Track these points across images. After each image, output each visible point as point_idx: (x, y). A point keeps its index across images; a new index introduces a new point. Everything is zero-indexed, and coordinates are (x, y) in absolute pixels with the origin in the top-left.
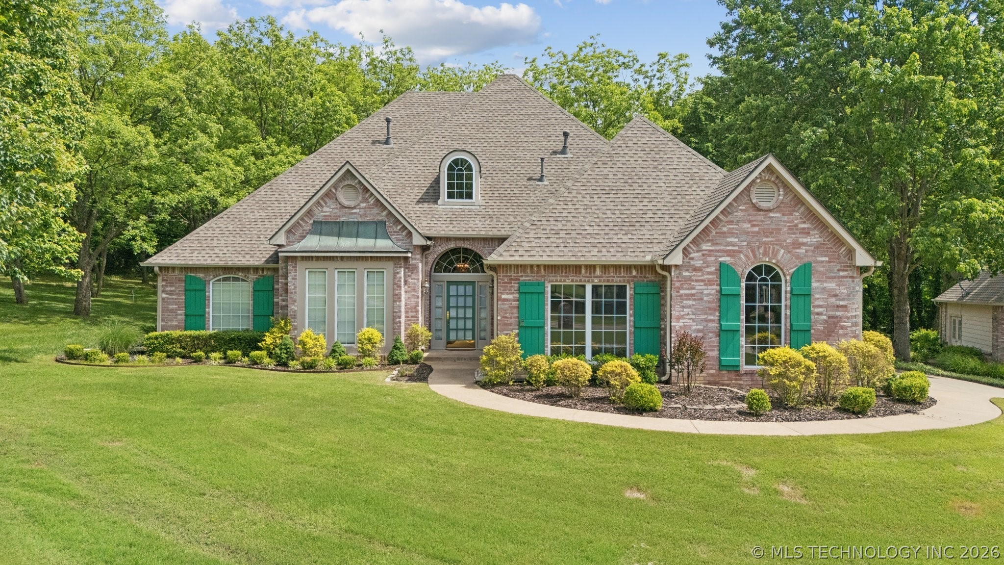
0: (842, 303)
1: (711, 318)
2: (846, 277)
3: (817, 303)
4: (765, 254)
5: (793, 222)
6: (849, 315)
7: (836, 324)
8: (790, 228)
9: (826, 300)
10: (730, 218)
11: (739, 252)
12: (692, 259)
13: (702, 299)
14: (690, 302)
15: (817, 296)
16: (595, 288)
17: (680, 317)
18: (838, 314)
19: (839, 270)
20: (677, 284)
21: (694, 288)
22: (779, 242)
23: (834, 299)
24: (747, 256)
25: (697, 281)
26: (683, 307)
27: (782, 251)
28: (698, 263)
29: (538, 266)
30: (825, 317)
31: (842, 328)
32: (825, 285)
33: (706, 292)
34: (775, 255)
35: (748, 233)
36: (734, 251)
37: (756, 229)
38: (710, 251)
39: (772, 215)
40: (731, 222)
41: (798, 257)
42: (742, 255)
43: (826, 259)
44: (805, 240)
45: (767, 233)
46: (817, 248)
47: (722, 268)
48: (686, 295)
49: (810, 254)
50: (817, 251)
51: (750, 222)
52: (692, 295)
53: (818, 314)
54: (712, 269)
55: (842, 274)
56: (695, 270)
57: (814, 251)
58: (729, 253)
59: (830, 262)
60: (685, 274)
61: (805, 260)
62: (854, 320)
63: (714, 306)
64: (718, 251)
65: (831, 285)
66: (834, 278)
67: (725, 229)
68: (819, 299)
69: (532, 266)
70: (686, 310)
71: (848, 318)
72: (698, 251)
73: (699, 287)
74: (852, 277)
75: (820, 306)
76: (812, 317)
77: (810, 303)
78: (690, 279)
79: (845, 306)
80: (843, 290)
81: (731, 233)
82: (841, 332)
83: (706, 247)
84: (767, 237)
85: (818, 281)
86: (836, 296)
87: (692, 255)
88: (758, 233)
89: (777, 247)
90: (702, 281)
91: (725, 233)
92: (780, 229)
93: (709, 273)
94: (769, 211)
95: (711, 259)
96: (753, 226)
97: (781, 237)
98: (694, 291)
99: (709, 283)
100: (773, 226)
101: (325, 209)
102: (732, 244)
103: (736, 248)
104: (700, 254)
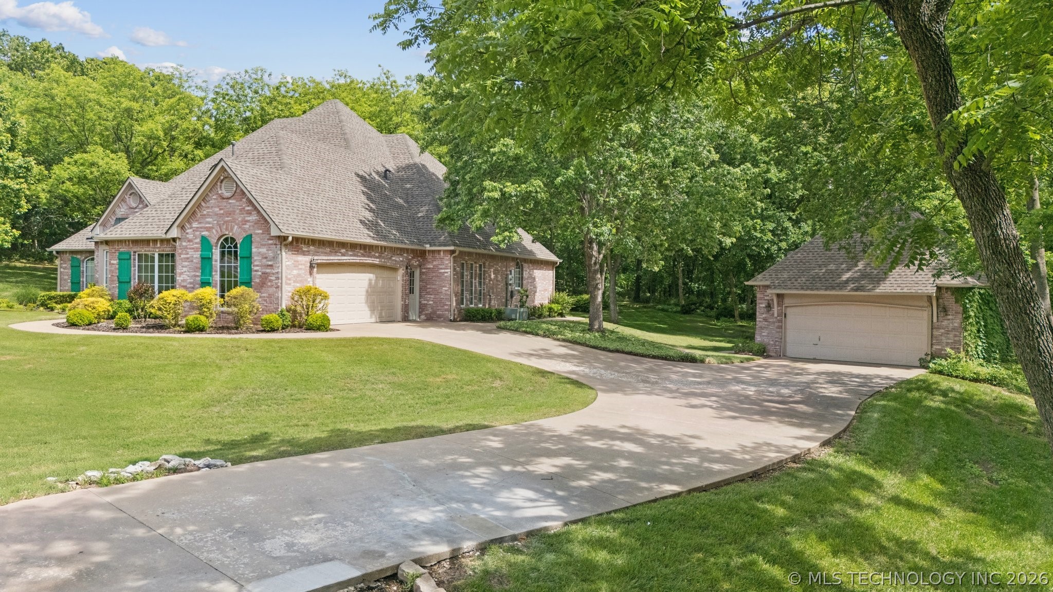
0: (270, 263)
1: (198, 274)
2: (272, 244)
3: (256, 263)
4: (227, 229)
5: (241, 206)
6: (274, 272)
7: (266, 279)
8: (241, 210)
9: (260, 261)
10: (208, 205)
11: (212, 228)
12: (187, 233)
13: (192, 261)
14: (186, 263)
15: (255, 258)
16: (161, 256)
17: (181, 274)
18: (268, 271)
19: (268, 239)
20: (180, 251)
21: (188, 254)
22: (234, 220)
23: (264, 260)
24: (217, 231)
25: (190, 249)
26: (183, 267)
27: (236, 227)
28: (190, 236)
29: (129, 241)
30: (260, 273)
31: (271, 281)
32: (260, 250)
33: (195, 256)
34: (232, 229)
35: (217, 215)
36: (210, 227)
37: (222, 212)
38: (197, 228)
39: (230, 201)
40: (208, 207)
41: (245, 230)
42: (214, 231)
43: (261, 231)
44: (249, 218)
45: (229, 214)
46: (256, 224)
47: (204, 239)
48: (185, 258)
49: (251, 228)
50: (256, 226)
51: (219, 207)
52: (188, 258)
53: (256, 271)
54: (198, 240)
55: (270, 242)
56: (190, 241)
57: (253, 226)
58: (208, 229)
59: (263, 234)
60: (184, 244)
61: (249, 233)
62: (277, 275)
63: (199, 265)
64: (201, 228)
65: (263, 250)
66: (265, 245)
67: (205, 212)
68: (257, 261)
69: (125, 241)
70: (185, 269)
71: (273, 274)
72: (191, 228)
73: (191, 252)
74: (276, 244)
75: (257, 266)
76: (253, 273)
77: (251, 263)
78: (186, 248)
79: (271, 266)
80: (271, 254)
81: (208, 215)
82: (269, 284)
83: (195, 225)
84: (228, 217)
85: (256, 247)
86: (266, 258)
87: (188, 231)
88: (223, 214)
89: (233, 224)
90: (193, 248)
91: (205, 215)
92: (235, 211)
93: (196, 243)
94: (229, 198)
95: (198, 233)
96: (220, 209)
97: (236, 217)
98: (188, 256)
99: (196, 250)
100: (231, 209)
101: (122, 210)
102: (209, 223)
103: (211, 225)
104: (191, 230)
